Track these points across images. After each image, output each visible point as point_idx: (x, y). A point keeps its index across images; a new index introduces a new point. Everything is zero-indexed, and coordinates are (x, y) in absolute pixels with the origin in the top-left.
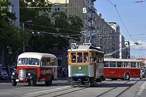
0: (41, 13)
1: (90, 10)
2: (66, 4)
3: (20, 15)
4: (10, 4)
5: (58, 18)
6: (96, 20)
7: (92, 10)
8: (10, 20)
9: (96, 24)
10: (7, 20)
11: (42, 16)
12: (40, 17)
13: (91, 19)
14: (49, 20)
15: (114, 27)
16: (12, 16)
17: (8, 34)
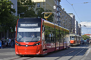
0: (29, 9)
1: (58, 7)
2: (44, 2)
3: (18, 10)
4: (12, 4)
5: (39, 11)
6: (61, 12)
7: (59, 7)
8: (12, 12)
9: (61, 14)
10: (11, 13)
11: (30, 10)
12: (29, 11)
13: (58, 11)
14: (34, 12)
15: (72, 16)
16: (13, 10)
17: (11, 21)
